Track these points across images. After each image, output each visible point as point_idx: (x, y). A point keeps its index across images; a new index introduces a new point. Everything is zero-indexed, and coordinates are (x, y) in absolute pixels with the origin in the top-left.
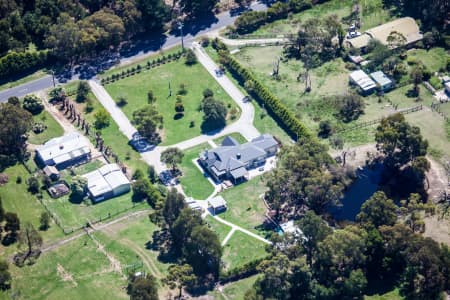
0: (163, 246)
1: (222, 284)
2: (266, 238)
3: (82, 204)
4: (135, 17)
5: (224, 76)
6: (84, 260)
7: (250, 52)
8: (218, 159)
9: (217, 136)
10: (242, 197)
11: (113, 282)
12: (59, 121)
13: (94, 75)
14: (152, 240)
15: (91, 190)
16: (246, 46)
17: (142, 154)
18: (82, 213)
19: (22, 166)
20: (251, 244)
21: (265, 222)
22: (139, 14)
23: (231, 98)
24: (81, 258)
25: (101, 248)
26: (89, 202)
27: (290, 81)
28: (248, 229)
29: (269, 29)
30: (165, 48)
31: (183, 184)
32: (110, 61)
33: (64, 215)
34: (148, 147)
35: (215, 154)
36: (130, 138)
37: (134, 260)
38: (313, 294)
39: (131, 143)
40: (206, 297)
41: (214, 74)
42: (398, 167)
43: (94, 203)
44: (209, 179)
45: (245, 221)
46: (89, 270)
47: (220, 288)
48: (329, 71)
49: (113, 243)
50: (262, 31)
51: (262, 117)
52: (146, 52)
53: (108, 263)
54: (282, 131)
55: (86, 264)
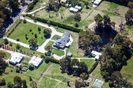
0: (66, 71)
1: (90, 74)
2: (89, 58)
3: (34, 70)
4: (5, 16)
5: (37, 22)
6: (50, 84)
7: (38, 14)
8: (60, 43)
9: (51, 38)
10: (73, 50)
11: (63, 86)
12: (6, 51)
13: (3, 36)
14: (61, 71)
15: (34, 65)
16: (35, 13)
17: (37, 51)
18: (37, 72)
19: (8, 67)
20: (87, 61)
21: (85, 54)
22: (6, 15)
23: (45, 27)
24: (48, 83)
25: (51, 78)
26: (36, 68)
27: (55, 17)
28: (83, 57)
29: (36, 6)
30: (14, 21)
31: (55, 53)
32: (3, 30)
33: (33, 75)
34: (36, 48)
35: (58, 43)
36: (30, 48)
37: (63, 78)
38: (118, 66)
39: (31, 49)
40: (89, 79)
41: (34, 23)
42: (102, 27)
43: (37, 68)
44: (60, 49)
45: (80, 56)
46: (54, 85)
47: (91, 75)
48: (62, 10)
49: (52, 76)
50: (35, 7)
51: (57, 28)
52: (11, 24)
53: (56, 82)
54: (66, 30)
55: (51, 84)
